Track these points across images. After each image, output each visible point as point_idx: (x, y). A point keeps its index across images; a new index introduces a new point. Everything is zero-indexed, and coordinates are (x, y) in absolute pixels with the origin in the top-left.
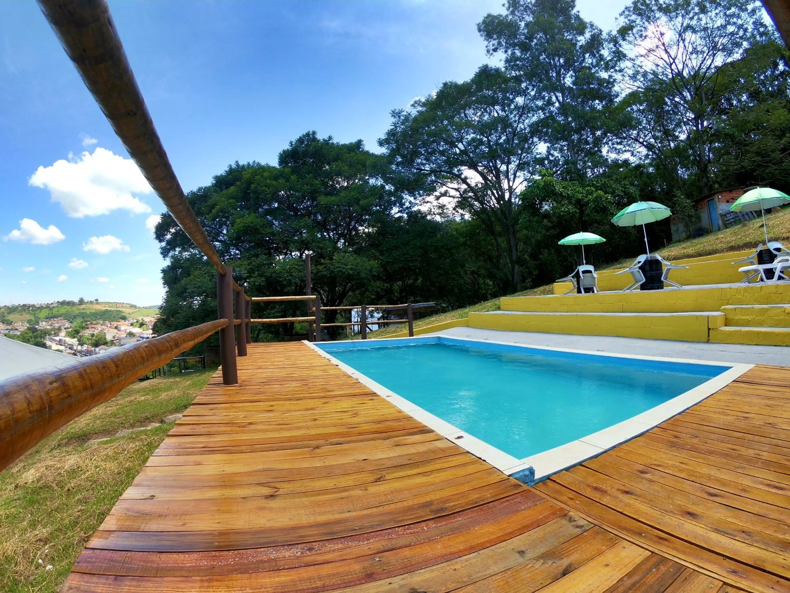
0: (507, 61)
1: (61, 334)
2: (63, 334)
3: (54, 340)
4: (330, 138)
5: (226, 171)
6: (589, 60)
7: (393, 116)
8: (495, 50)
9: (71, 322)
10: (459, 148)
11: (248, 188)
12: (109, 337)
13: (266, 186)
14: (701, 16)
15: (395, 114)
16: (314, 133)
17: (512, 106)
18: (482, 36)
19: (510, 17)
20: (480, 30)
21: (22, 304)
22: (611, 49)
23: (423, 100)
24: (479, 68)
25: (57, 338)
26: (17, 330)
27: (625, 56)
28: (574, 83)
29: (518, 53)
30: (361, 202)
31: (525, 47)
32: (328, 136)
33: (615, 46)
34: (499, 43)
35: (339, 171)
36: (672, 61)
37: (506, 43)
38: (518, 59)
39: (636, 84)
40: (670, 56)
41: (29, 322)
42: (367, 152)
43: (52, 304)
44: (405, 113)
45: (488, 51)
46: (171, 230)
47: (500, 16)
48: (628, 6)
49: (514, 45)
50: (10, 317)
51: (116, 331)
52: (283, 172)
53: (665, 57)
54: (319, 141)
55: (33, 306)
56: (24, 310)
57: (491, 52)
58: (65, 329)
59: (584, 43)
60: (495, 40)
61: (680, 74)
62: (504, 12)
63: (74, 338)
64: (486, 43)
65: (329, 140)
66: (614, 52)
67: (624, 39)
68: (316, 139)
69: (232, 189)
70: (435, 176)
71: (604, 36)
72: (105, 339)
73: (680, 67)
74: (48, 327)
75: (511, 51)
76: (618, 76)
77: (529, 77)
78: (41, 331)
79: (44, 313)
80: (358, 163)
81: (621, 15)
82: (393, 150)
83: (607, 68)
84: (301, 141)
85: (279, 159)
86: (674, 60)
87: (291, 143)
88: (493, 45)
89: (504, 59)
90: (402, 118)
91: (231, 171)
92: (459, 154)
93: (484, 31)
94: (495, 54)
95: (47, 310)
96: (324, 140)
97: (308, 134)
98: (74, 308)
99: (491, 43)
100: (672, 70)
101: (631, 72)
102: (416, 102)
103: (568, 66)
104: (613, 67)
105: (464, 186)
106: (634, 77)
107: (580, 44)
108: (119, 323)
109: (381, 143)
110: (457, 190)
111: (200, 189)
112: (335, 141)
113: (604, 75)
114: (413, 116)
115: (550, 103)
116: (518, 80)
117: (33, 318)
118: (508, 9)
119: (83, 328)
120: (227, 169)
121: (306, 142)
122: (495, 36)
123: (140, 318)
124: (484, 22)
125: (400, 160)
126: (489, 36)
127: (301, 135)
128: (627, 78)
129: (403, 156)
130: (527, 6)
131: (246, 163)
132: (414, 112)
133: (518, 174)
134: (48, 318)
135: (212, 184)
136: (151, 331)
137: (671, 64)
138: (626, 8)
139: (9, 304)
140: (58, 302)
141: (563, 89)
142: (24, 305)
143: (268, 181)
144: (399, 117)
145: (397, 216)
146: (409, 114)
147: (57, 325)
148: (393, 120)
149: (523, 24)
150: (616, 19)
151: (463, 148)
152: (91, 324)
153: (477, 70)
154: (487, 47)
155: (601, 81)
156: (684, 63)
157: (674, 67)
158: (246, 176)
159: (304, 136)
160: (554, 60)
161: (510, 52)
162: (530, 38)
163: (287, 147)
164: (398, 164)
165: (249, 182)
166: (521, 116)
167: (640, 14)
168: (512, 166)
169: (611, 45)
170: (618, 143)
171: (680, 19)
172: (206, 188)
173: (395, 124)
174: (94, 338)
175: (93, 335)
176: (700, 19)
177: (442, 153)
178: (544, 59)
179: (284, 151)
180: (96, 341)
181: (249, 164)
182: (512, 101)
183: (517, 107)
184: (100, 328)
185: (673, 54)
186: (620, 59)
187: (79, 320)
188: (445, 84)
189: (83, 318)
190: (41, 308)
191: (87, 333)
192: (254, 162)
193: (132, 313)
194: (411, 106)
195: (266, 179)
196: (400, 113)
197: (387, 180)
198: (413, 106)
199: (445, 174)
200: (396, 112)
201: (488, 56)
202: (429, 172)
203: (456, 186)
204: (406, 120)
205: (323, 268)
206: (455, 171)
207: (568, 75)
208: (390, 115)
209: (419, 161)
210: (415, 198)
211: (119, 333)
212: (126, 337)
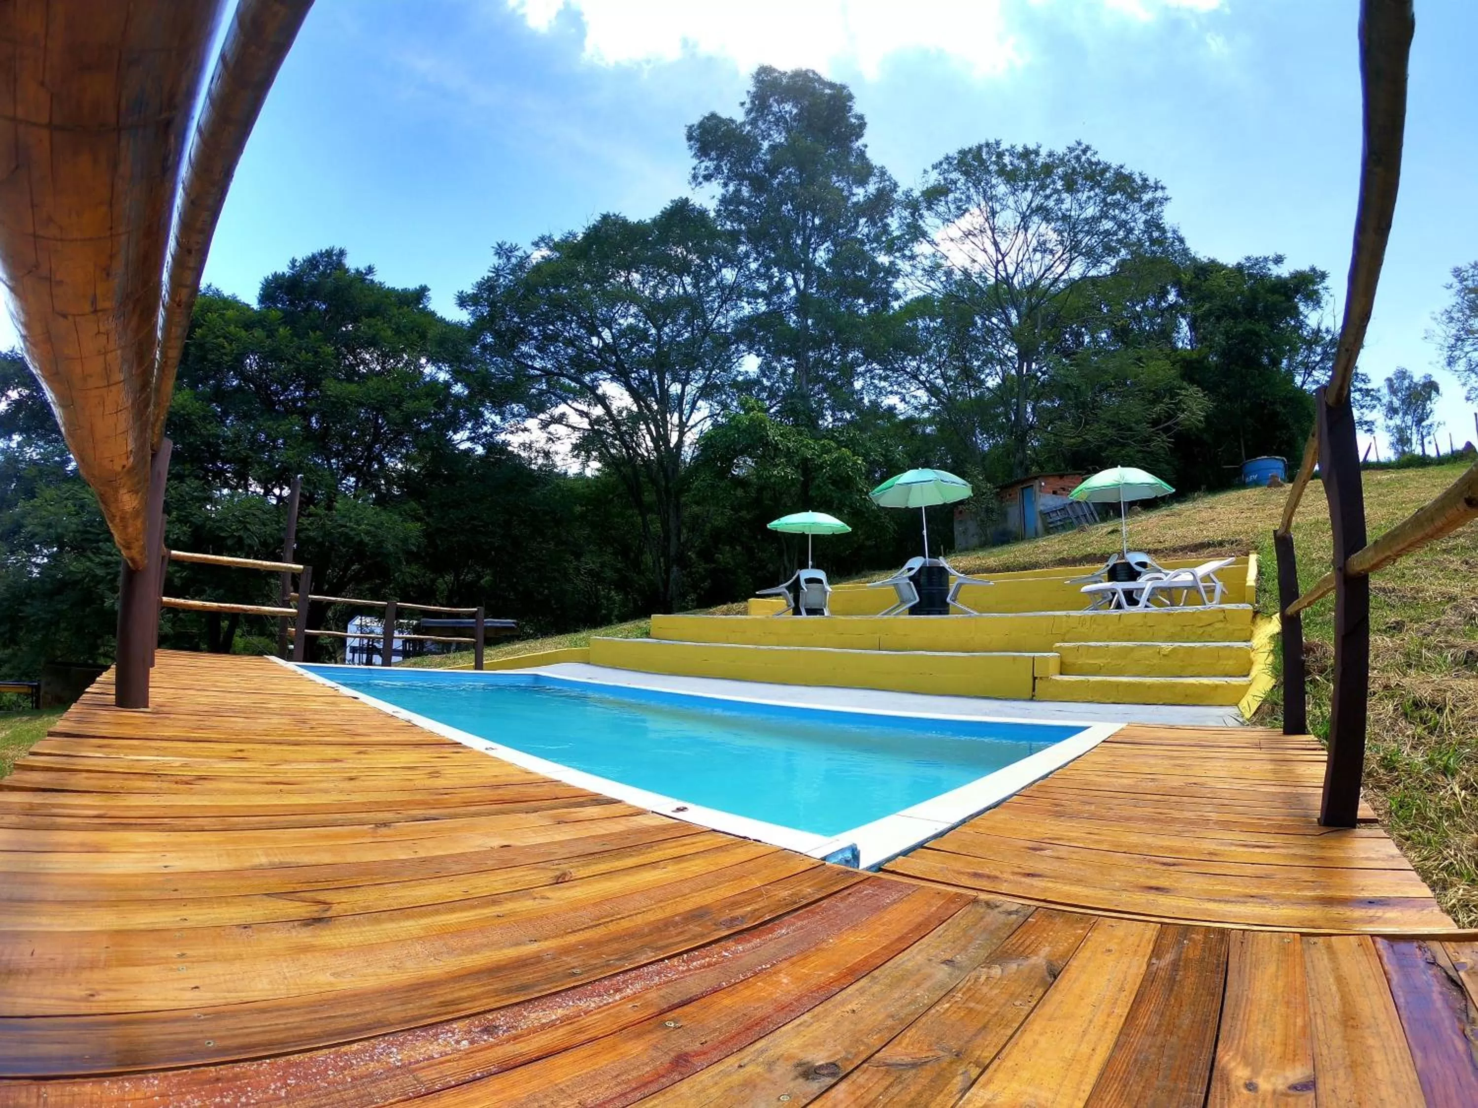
0: (724, 201)
4: (370, 270)
6: (863, 228)
7: (497, 253)
8: (708, 178)
10: (602, 339)
11: (188, 333)
13: (225, 338)
14: (1065, 195)
15: (503, 251)
16: (342, 253)
17: (713, 283)
18: (691, 147)
19: (748, 128)
20: (690, 138)
22: (905, 218)
23: (557, 239)
24: (672, 201)
27: (924, 234)
28: (829, 263)
29: (745, 192)
30: (405, 406)
31: (759, 184)
32: (366, 265)
33: (913, 215)
34: (718, 169)
35: (374, 336)
36: (1000, 258)
37: (730, 170)
38: (742, 202)
39: (932, 283)
40: (998, 250)
42: (433, 314)
44: (520, 253)
45: (695, 177)
46: (10, 393)
47: (732, 121)
48: (951, 154)
49: (741, 177)
52: (266, 317)
53: (991, 249)
54: (347, 271)
57: (700, 179)
59: (862, 200)
60: (710, 160)
61: (1008, 280)
62: (739, 116)
64: (695, 162)
65: (367, 274)
66: (908, 225)
67: (929, 208)
68: (343, 265)
70: (548, 382)
71: (898, 195)
73: (1011, 270)
75: (735, 186)
76: (904, 266)
77: (756, 237)
80: (412, 329)
81: (934, 167)
82: (481, 319)
83: (890, 251)
84: (312, 262)
85: (262, 289)
86: (1004, 256)
87: (294, 261)
88: (707, 168)
89: (719, 196)
90: (514, 260)
92: (601, 350)
93: (697, 140)
94: (706, 184)
96: (357, 270)
97: (329, 253)
99: (703, 165)
100: (997, 272)
101: (927, 263)
102: (542, 239)
103: (825, 232)
104: (900, 250)
105: (598, 411)
106: (930, 272)
107: (855, 199)
109: (463, 301)
110: (582, 414)
112: (377, 278)
113: (883, 259)
114: (534, 262)
115: (780, 288)
116: (734, 237)
118: (748, 112)
121: (321, 268)
122: (713, 154)
124: (701, 125)
125: (489, 340)
126: (703, 151)
127: (315, 252)
128: (919, 272)
129: (497, 334)
130: (783, 117)
132: (537, 256)
133: (700, 403)
137: (998, 262)
138: (947, 158)
141: (809, 269)
143: (232, 328)
144: (509, 258)
145: (463, 446)
146: (527, 258)
148: (495, 261)
149: (766, 145)
150: (925, 172)
151: (609, 340)
153: (668, 205)
154: (694, 169)
155: (875, 268)
156: (1018, 265)
157: (1001, 267)
159: (321, 255)
160: (805, 216)
161: (731, 188)
162: (773, 170)
163: (283, 268)
164: (484, 347)
165: (193, 323)
166: (724, 302)
167: (966, 173)
168: (691, 389)
169: (906, 213)
170: (881, 378)
171: (1028, 195)
173: (497, 270)
176: (1060, 201)
177: (570, 342)
178: (788, 211)
179: (275, 276)
182: (714, 274)
183: (720, 286)
185: (1003, 247)
186: (914, 239)
188: (605, 218)
192: (209, 286)
194: (533, 244)
195: (228, 323)
196: (511, 252)
197: (458, 375)
198: (536, 244)
199: (567, 381)
200: (507, 246)
201: (693, 185)
202: (538, 373)
203: (584, 408)
204: (521, 265)
205: (311, 524)
206: (587, 379)
207: (822, 247)
208: (493, 251)
209: (524, 348)
210: (503, 419)
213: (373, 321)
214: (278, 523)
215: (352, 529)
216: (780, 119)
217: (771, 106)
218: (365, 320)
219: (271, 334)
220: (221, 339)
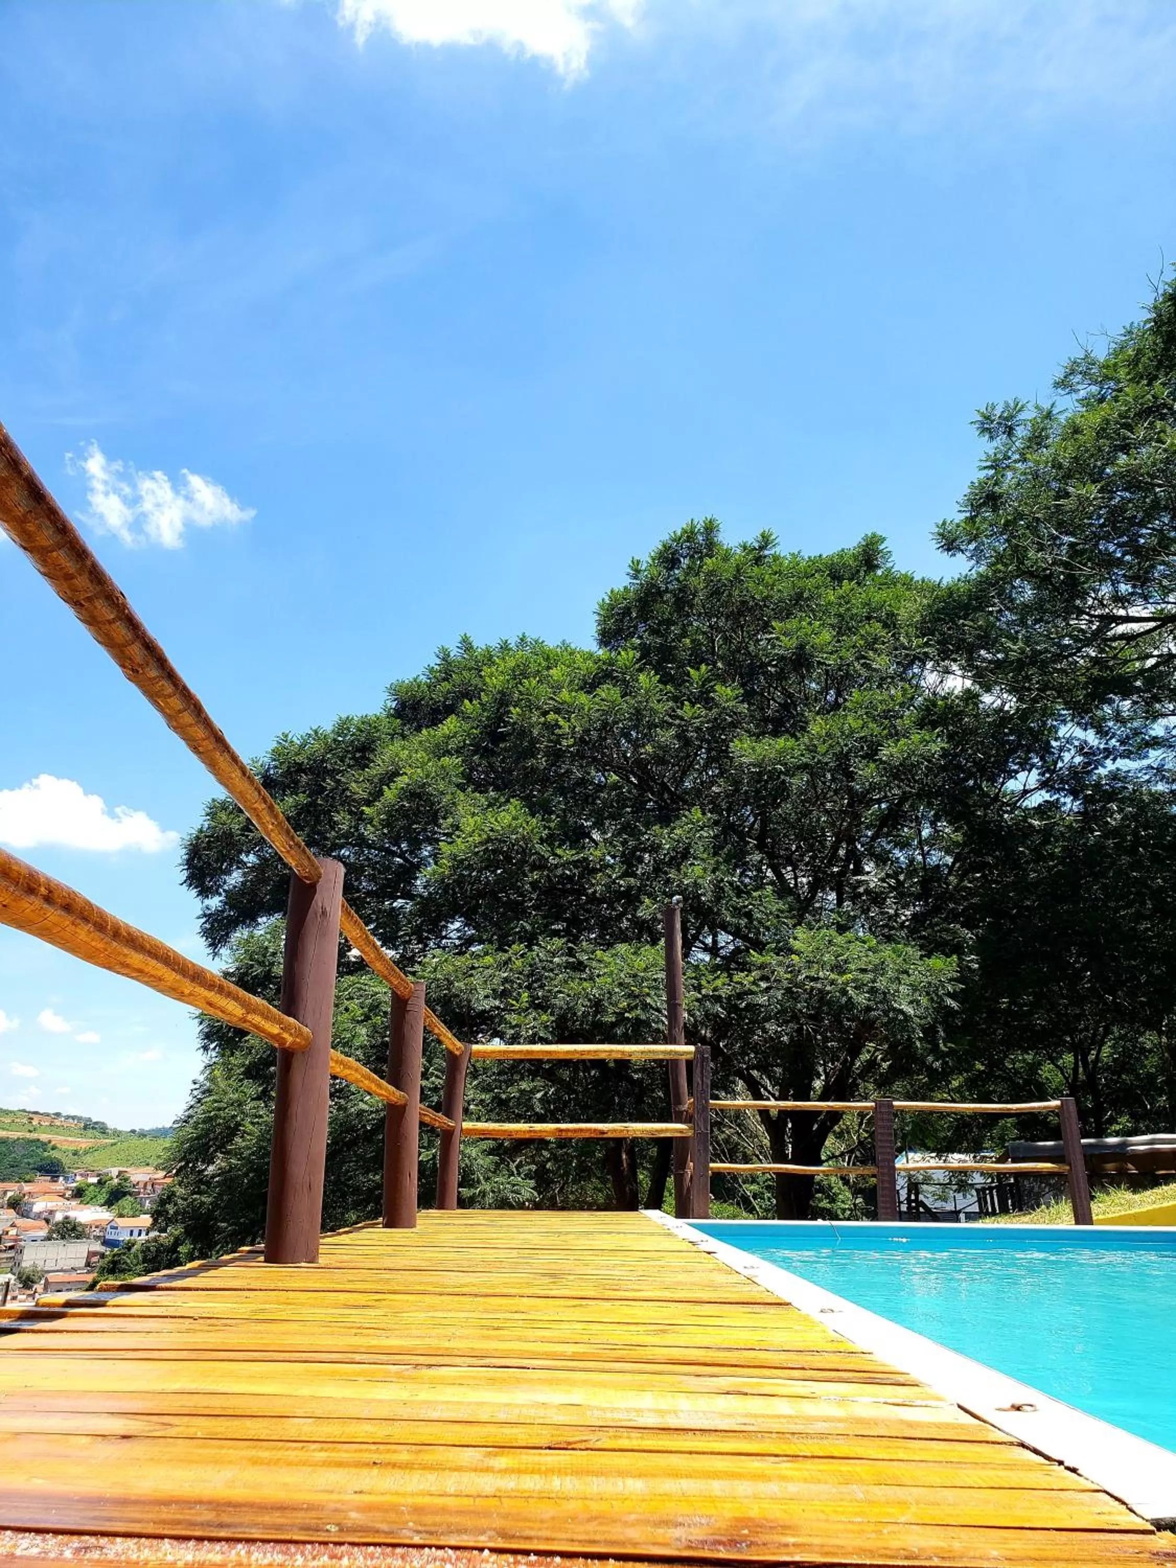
4: (766, 541)
5: (431, 670)
7: (984, 430)
11: (499, 718)
13: (557, 711)
15: (997, 424)
16: (710, 528)
23: (1101, 354)
30: (884, 753)
32: (758, 534)
35: (801, 647)
42: (906, 579)
44: (1029, 414)
46: (243, 857)
52: (611, 663)
54: (728, 551)
65: (762, 548)
68: (720, 544)
69: (450, 724)
80: (869, 618)
82: (999, 559)
84: (668, 557)
85: (600, 622)
87: (635, 565)
90: (1020, 431)
91: (447, 669)
96: (744, 547)
97: (690, 535)
102: (1073, 369)
111: (343, 726)
112: (783, 548)
114: (1062, 419)
120: (434, 662)
121: (685, 562)
125: (1030, 592)
127: (665, 538)
129: (1041, 579)
131: (494, 643)
132: (1068, 406)
135: (387, 708)
136: (145, 1220)
143: (565, 695)
144: (1010, 431)
145: (1032, 801)
146: (1049, 415)
148: (988, 447)
158: (495, 680)
159: (677, 540)
163: (621, 581)
164: (1025, 610)
165: (503, 700)
172: (365, 720)
173: (997, 465)
179: (614, 596)
192: (523, 639)
193: (88, 1152)
194: (1057, 385)
195: (557, 688)
196: (1012, 417)
197: (986, 677)
198: (1063, 384)
200: (998, 412)
202: (1152, 624)
204: (1037, 440)
205: (754, 983)
208: (974, 431)
209: (1105, 590)
210: (1102, 732)
211: (21, 1222)
212: (49, 1238)
213: (792, 624)
214: (698, 988)
215: (832, 983)
218: (777, 624)
219: (626, 689)
220: (551, 716)
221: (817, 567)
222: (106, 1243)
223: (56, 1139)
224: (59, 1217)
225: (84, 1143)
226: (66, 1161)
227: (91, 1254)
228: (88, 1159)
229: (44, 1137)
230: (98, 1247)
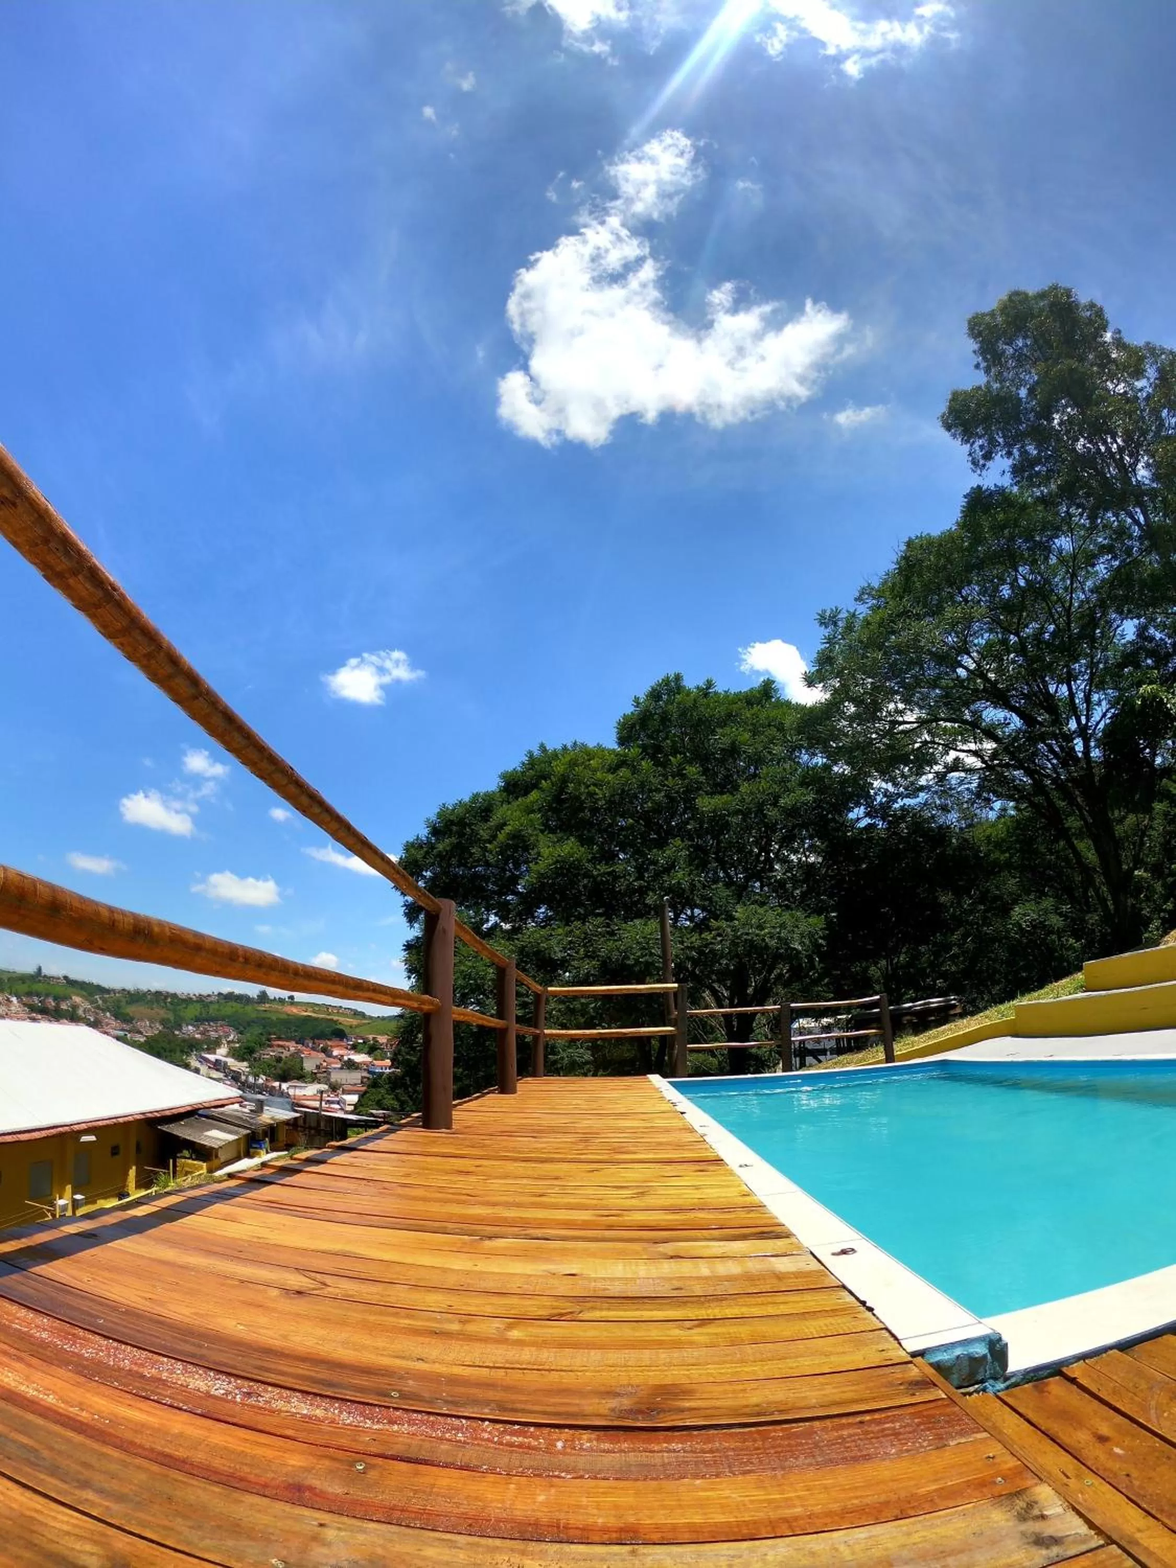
0: (1016, 471)
1: (218, 1051)
2: (221, 1053)
3: (207, 1060)
4: (709, 684)
5: (523, 764)
7: (822, 623)
8: (988, 456)
9: (241, 1033)
10: (966, 668)
11: (562, 790)
12: (309, 1066)
13: (595, 785)
15: (828, 620)
16: (678, 678)
17: (1053, 560)
18: (954, 436)
19: (996, 385)
20: (948, 428)
21: (153, 990)
23: (876, 584)
24: (965, 497)
25: (212, 1057)
26: (141, 1033)
28: (1156, 477)
29: (1032, 450)
30: (782, 802)
31: (1042, 435)
32: (705, 680)
34: (992, 442)
35: (733, 743)
37: (1005, 437)
38: (1037, 461)
41: (163, 1022)
42: (788, 703)
43: (209, 996)
44: (843, 615)
45: (975, 463)
46: (424, 873)
47: (977, 389)
49: (1020, 438)
50: (130, 1010)
51: (322, 1055)
52: (626, 755)
54: (689, 693)
55: (174, 996)
56: (157, 1001)
57: (982, 462)
58: (229, 1042)
59: (1150, 390)
60: (980, 438)
62: (980, 379)
63: (243, 1060)
64: (967, 447)
65: (708, 688)
68: (684, 687)
69: (534, 795)
70: (929, 732)
72: (302, 1069)
74: (198, 1036)
75: (1019, 450)
77: (1068, 491)
78: (184, 1040)
79: (192, 1011)
80: (769, 725)
82: (836, 691)
84: (655, 695)
85: (618, 732)
87: (636, 700)
88: (981, 447)
89: (1007, 469)
90: (840, 624)
91: (532, 763)
92: (968, 679)
93: (956, 426)
94: (989, 464)
95: (198, 1006)
96: (698, 688)
97: (666, 681)
98: (249, 1008)
99: (976, 446)
102: (863, 592)
103: (1133, 446)
105: (989, 746)
107: (1143, 395)
108: (329, 1043)
109: (810, 681)
110: (976, 753)
111: (475, 797)
112: (719, 688)
114: (861, 617)
115: (1122, 532)
116: (1046, 501)
117: (171, 1016)
118: (987, 371)
119: (261, 1045)
120: (525, 759)
121: (665, 697)
122: (979, 430)
123: (371, 1037)
124: (951, 410)
125: (853, 709)
126: (968, 434)
127: (653, 684)
129: (857, 702)
130: (1021, 355)
131: (559, 747)
132: (863, 611)
133: (1095, 697)
134: (198, 1021)
135: (499, 787)
136: (388, 1062)
139: (130, 987)
140: (220, 994)
141: (1140, 497)
142: (157, 992)
143: (599, 775)
144: (835, 624)
145: (862, 824)
146: (854, 615)
147: (213, 1034)
148: (825, 632)
149: (1023, 393)
151: (972, 666)
152: (279, 1039)
153: (963, 502)
154: (970, 454)
158: (559, 768)
159: (660, 685)
160: (1105, 443)
161: (1016, 452)
162: (1045, 413)
163: (629, 709)
164: (851, 719)
165: (564, 780)
166: (1073, 576)
168: (1080, 685)
172: (487, 794)
173: (830, 641)
174: (281, 1065)
175: (279, 1060)
177: (934, 684)
178: (1084, 446)
179: (625, 717)
180: (284, 1071)
181: (565, 748)
182: (1048, 550)
183: (1062, 561)
184: (292, 1049)
187: (257, 1030)
188: (909, 544)
189: (264, 1027)
190: (188, 1001)
191: (269, 1054)
192: (575, 743)
193: (357, 1026)
194: (856, 600)
195: (595, 771)
196: (835, 617)
197: (834, 756)
198: (859, 599)
199: (949, 724)
200: (827, 614)
201: (979, 472)
202: (915, 725)
203: (972, 746)
204: (849, 628)
206: (968, 716)
207: (1140, 466)
208: (817, 623)
209: (891, 706)
210: (895, 785)
211: (328, 1059)
212: (341, 1068)
213: (727, 730)
214: (681, 942)
215: (757, 935)
216: (1020, 358)
217: (1004, 351)
218: (719, 730)
219: (635, 770)
220: (592, 788)
221: (739, 697)
222: (369, 1072)
223: (341, 1019)
224: (346, 1058)
225: (354, 1022)
226: (347, 1031)
227: (363, 1078)
228: (357, 1030)
229: (335, 1018)
230: (365, 1074)
